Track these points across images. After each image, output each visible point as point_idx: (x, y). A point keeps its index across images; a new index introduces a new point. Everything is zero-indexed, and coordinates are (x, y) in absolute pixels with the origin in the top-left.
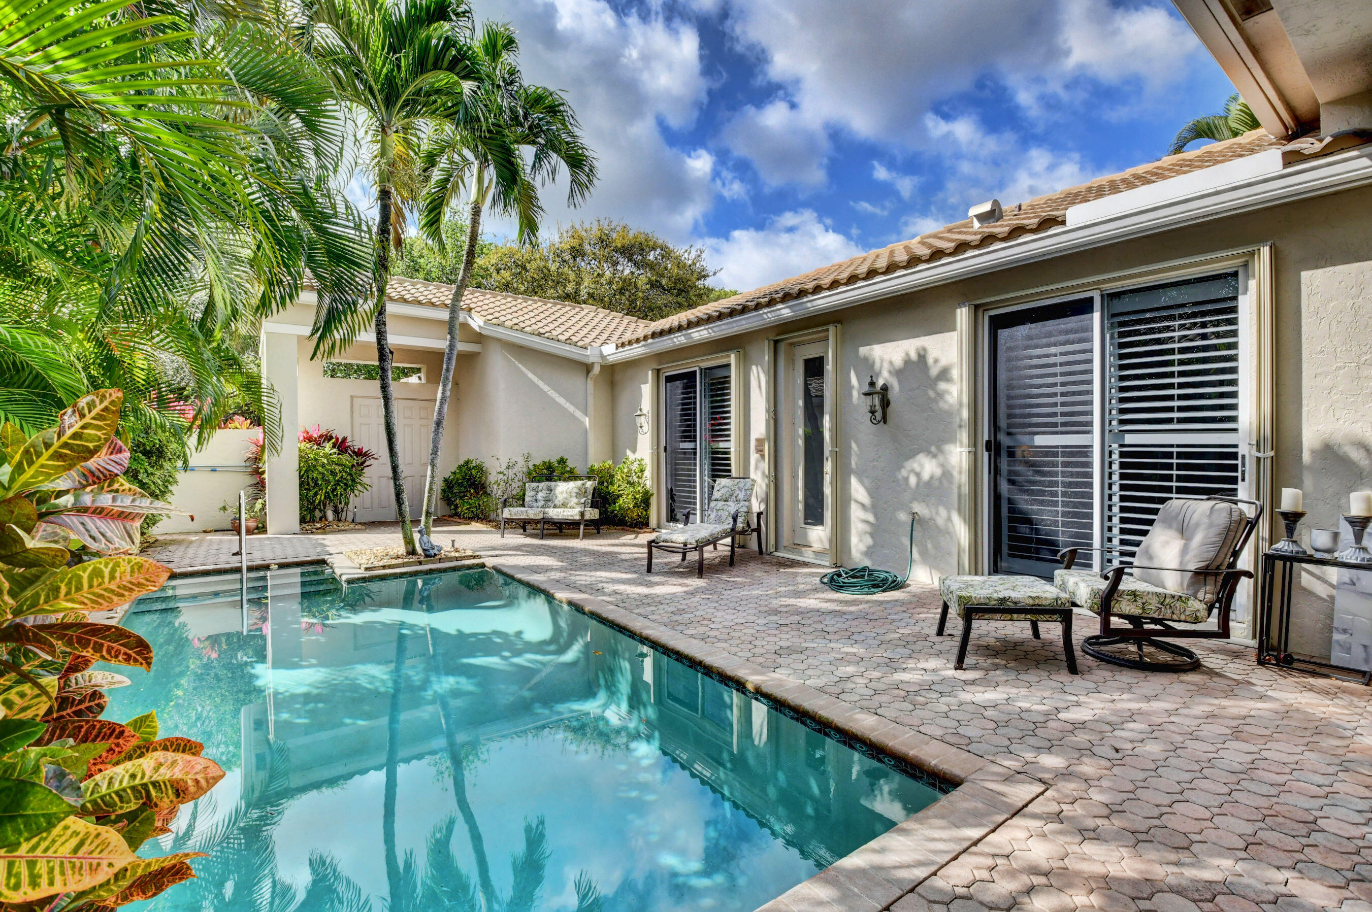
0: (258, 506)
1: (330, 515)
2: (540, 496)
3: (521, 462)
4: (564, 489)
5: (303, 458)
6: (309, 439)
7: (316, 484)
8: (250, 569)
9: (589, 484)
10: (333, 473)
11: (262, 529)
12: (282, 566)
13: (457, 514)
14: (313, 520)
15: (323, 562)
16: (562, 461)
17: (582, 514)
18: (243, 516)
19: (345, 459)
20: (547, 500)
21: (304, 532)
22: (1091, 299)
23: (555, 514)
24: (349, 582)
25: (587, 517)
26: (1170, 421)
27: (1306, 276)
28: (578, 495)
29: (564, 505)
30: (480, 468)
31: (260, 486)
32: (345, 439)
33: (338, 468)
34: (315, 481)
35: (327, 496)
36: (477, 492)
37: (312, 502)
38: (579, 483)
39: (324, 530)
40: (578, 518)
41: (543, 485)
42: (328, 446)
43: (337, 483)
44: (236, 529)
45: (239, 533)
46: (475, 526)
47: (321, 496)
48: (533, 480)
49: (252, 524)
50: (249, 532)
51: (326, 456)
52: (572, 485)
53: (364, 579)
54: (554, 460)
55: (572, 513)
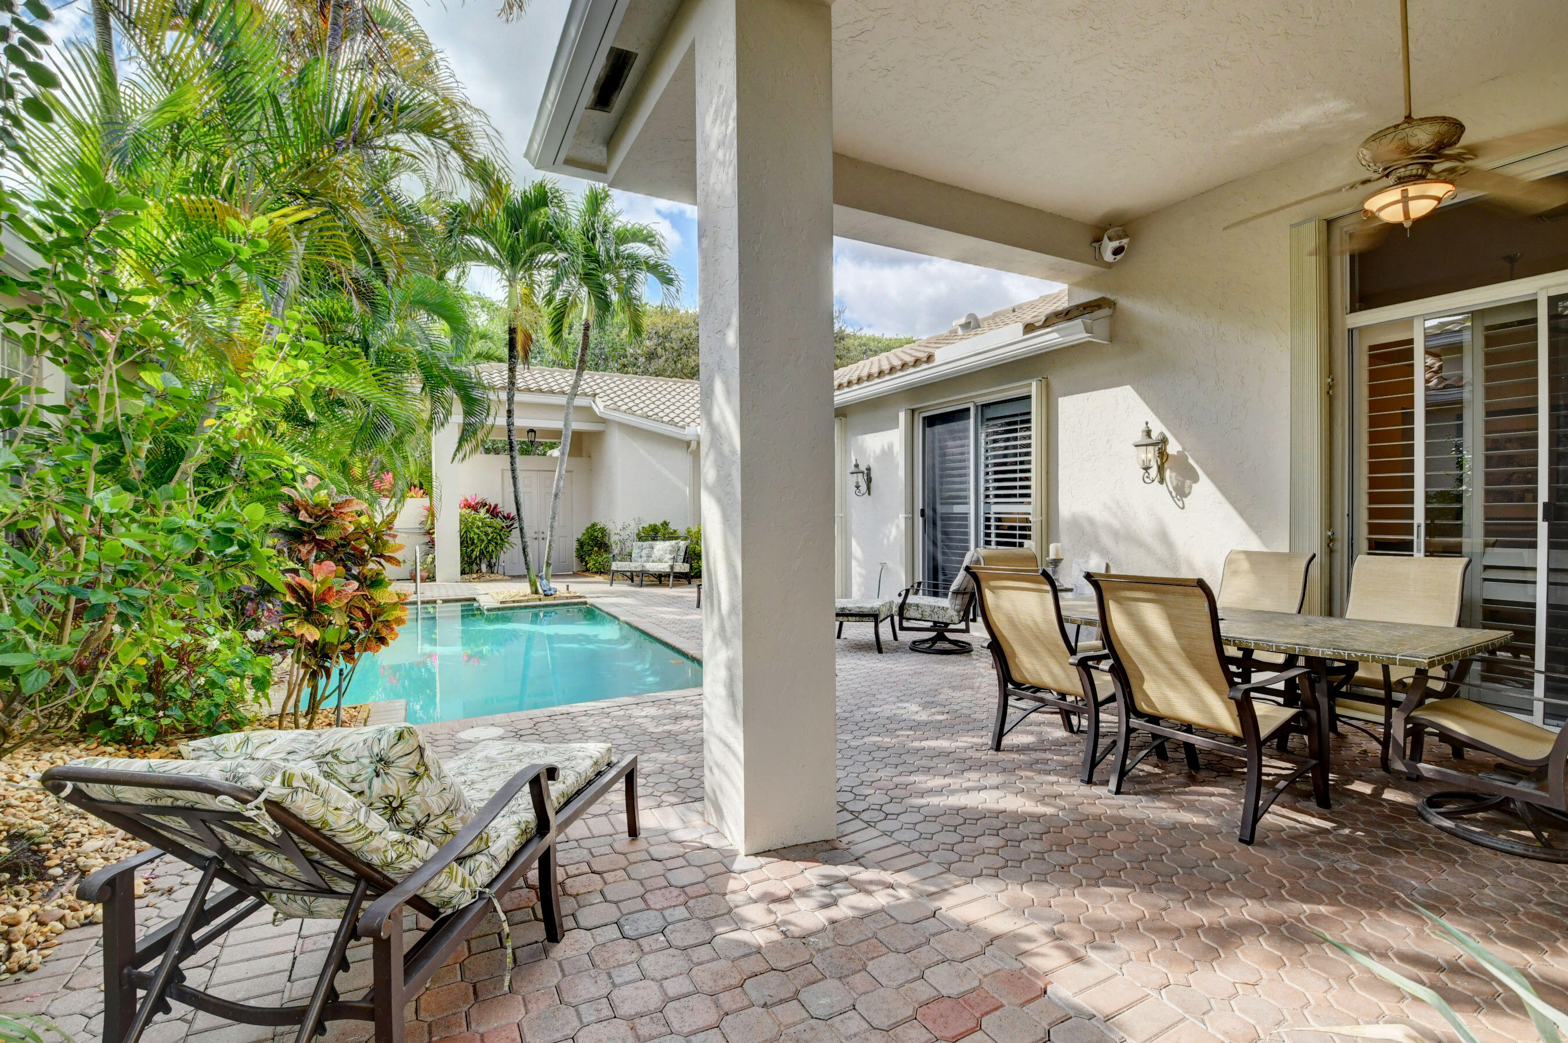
0: (429, 559)
1: (484, 567)
2: (644, 553)
3: (633, 525)
4: (662, 547)
5: (463, 521)
6: (468, 506)
7: (473, 543)
8: (423, 602)
9: (682, 544)
10: (487, 534)
11: (432, 578)
12: (445, 601)
13: (588, 570)
14: (471, 572)
15: (474, 600)
16: (665, 524)
17: (672, 567)
18: (419, 568)
19: (498, 523)
20: (649, 556)
21: (464, 581)
22: (968, 409)
23: (652, 567)
24: (489, 610)
25: (677, 569)
26: (1015, 496)
27: (1060, 400)
28: (671, 552)
29: (660, 561)
30: (603, 531)
31: (431, 544)
32: (496, 506)
33: (490, 530)
34: (472, 539)
35: (481, 553)
36: (600, 548)
37: (470, 557)
38: (673, 542)
39: (479, 579)
40: (668, 570)
41: (646, 544)
42: (483, 511)
43: (489, 542)
44: (413, 579)
45: (415, 581)
46: (598, 578)
47: (476, 553)
48: (640, 539)
49: (425, 574)
50: (423, 580)
51: (482, 520)
52: (668, 544)
53: (499, 609)
54: (659, 523)
55: (664, 567)
